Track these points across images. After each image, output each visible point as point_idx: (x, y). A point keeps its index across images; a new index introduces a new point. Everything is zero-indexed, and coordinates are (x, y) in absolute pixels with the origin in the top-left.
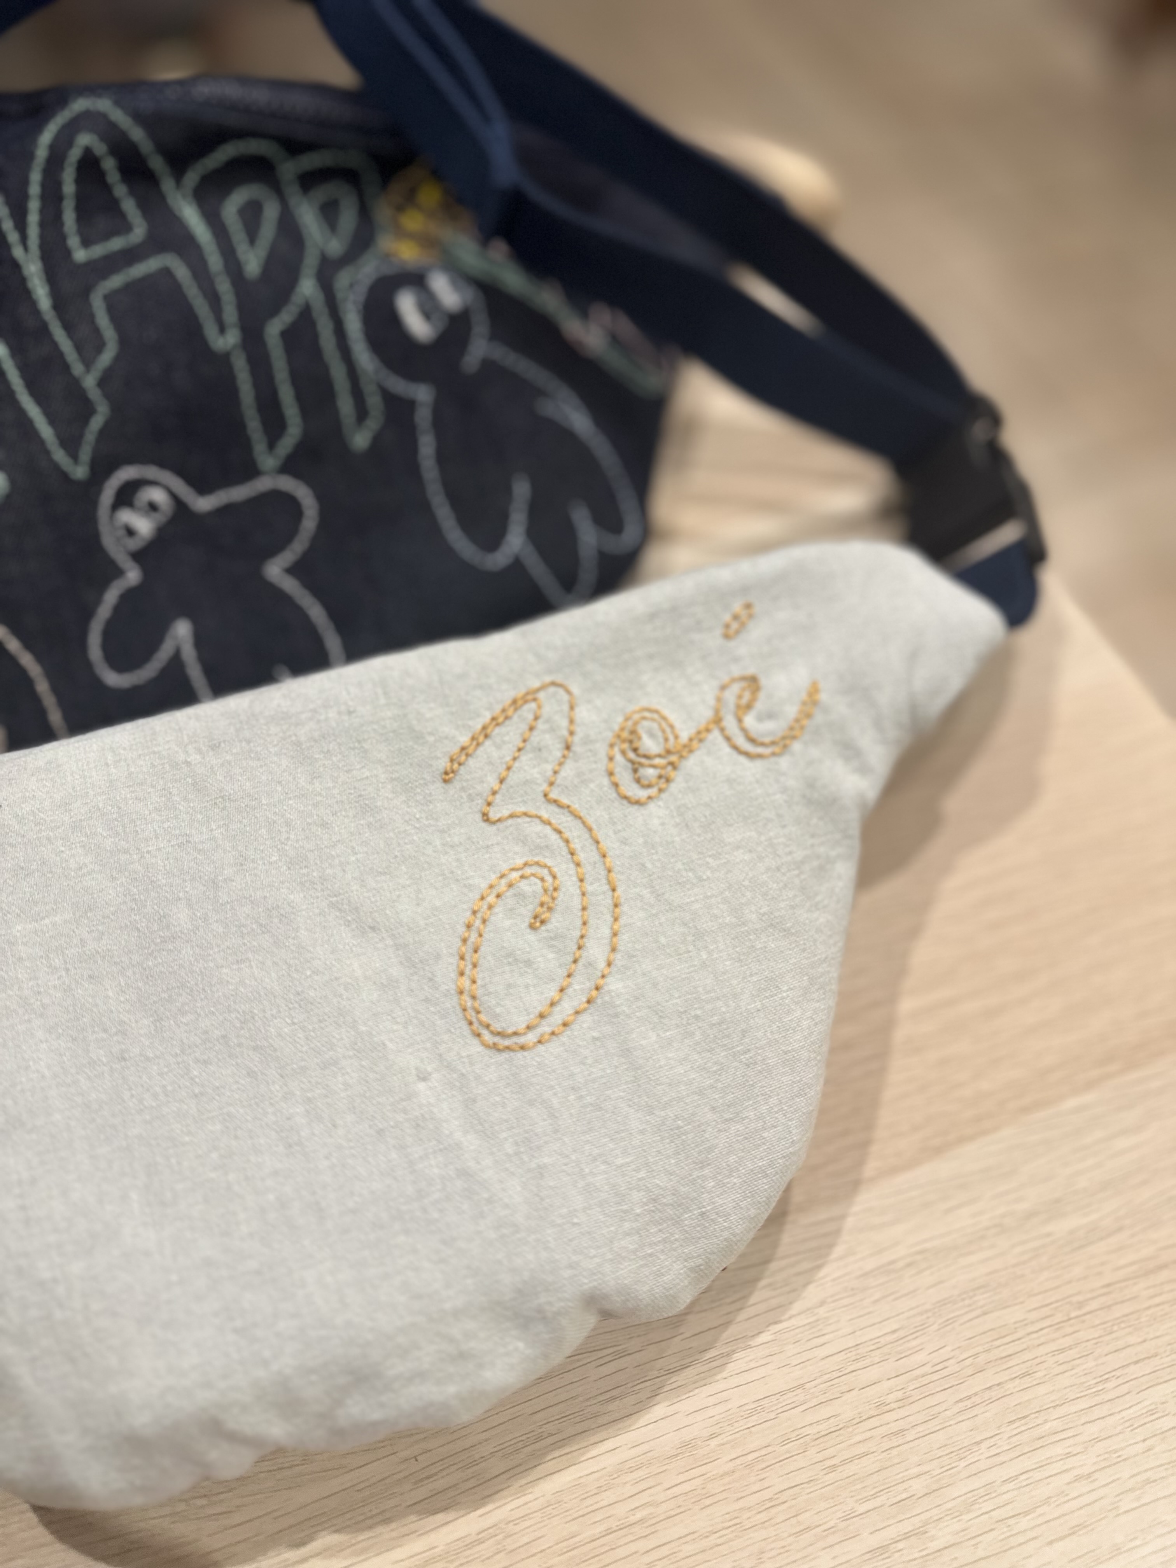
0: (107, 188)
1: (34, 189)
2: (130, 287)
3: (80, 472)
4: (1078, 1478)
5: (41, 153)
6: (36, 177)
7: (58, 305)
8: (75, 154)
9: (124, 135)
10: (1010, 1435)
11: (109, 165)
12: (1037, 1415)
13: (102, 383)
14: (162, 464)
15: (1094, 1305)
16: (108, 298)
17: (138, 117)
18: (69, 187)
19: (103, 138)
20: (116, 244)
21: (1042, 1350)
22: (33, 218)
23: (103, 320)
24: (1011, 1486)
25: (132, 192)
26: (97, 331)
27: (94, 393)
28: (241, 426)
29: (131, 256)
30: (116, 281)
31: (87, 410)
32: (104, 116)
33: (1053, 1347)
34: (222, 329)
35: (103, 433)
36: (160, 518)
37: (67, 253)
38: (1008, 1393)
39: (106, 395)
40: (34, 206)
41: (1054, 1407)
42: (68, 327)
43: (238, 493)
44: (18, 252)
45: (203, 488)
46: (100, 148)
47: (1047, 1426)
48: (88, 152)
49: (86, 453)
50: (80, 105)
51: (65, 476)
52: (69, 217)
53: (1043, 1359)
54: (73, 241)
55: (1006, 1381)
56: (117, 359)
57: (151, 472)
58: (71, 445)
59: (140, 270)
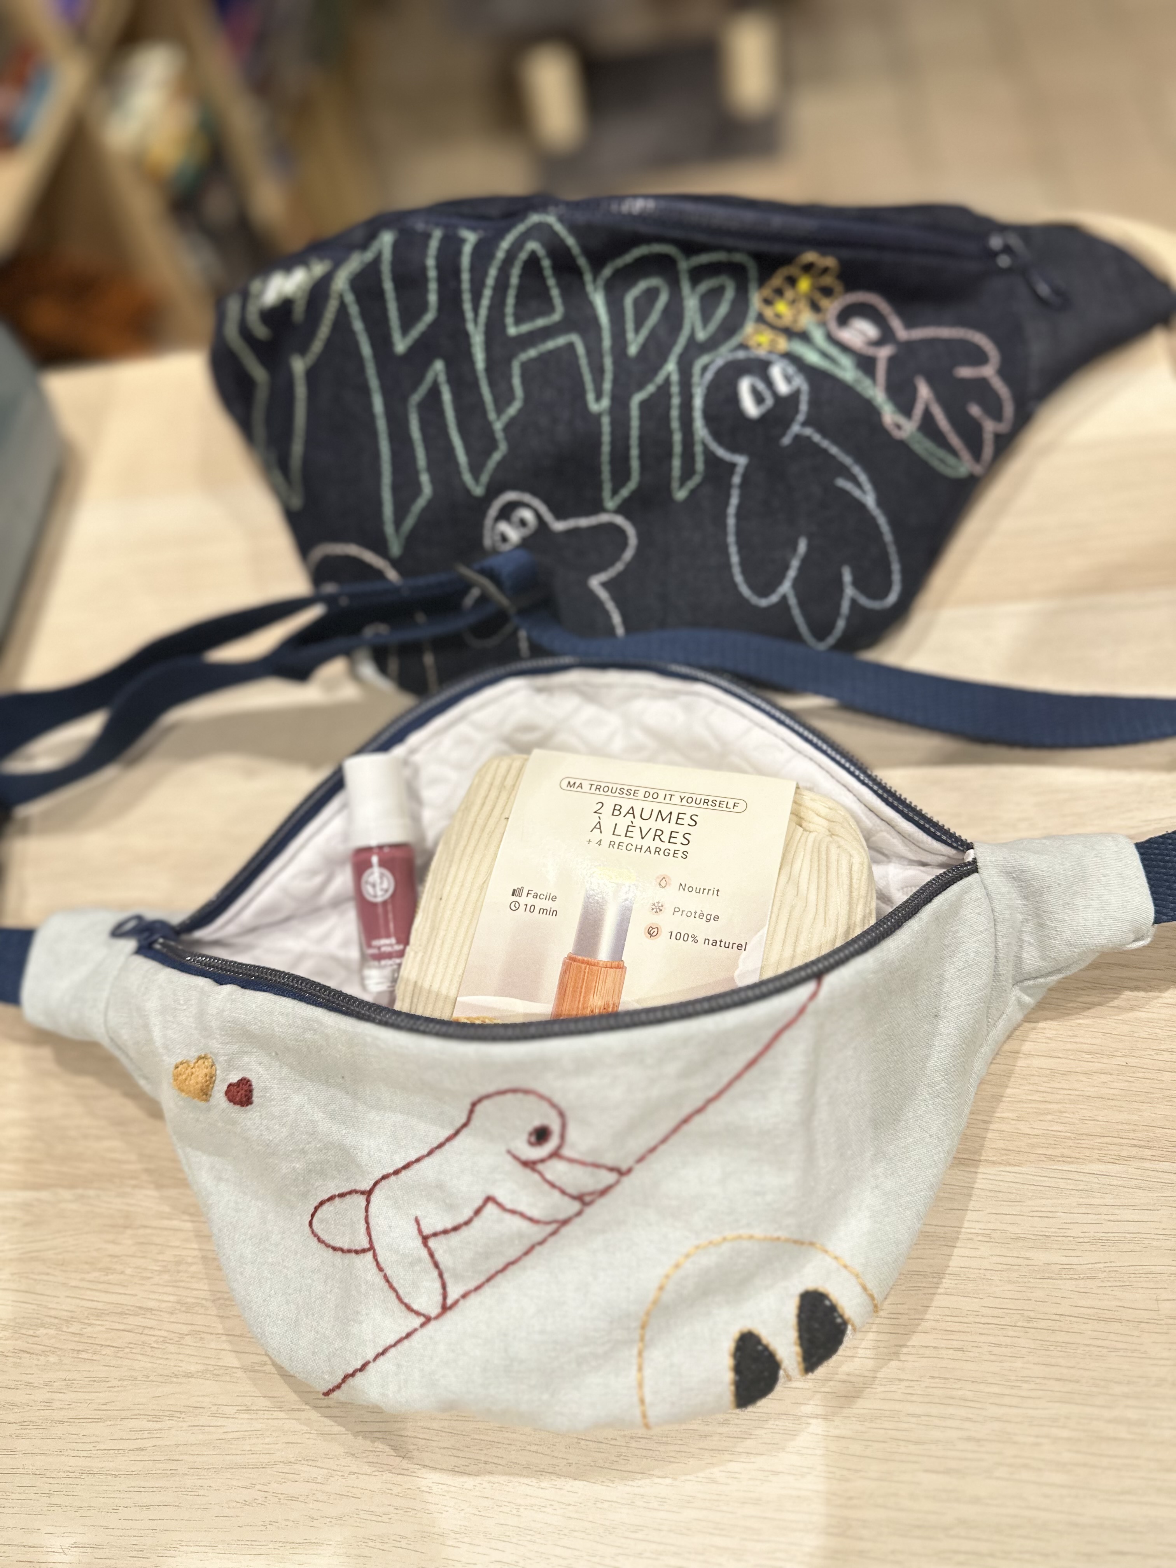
0: (543, 279)
1: (490, 281)
2: (542, 358)
3: (478, 491)
4: (969, 1439)
5: (500, 255)
6: (493, 272)
7: (489, 369)
8: (523, 256)
9: (562, 241)
10: (928, 1385)
11: (546, 263)
12: (956, 1381)
13: (507, 428)
14: (535, 493)
15: (1042, 1324)
16: (524, 366)
17: (573, 229)
18: (514, 280)
19: (544, 245)
20: (541, 322)
21: (983, 1338)
22: (485, 302)
23: (516, 382)
24: (914, 1420)
25: (559, 285)
26: (511, 389)
27: (499, 435)
28: (598, 472)
29: (547, 333)
30: (532, 353)
31: (493, 445)
32: (549, 227)
33: (991, 1339)
34: (599, 397)
35: (500, 464)
36: (526, 532)
37: (504, 327)
38: (940, 1356)
39: (508, 438)
40: (487, 293)
41: (973, 1382)
42: (492, 384)
43: (584, 522)
44: (470, 327)
45: (560, 515)
46: (541, 252)
47: (960, 1393)
48: (533, 254)
49: (485, 478)
50: (535, 218)
51: (467, 491)
52: (511, 300)
53: (980, 1344)
54: (509, 320)
55: (942, 1348)
56: (520, 411)
57: (527, 498)
58: (476, 469)
59: (550, 345)
